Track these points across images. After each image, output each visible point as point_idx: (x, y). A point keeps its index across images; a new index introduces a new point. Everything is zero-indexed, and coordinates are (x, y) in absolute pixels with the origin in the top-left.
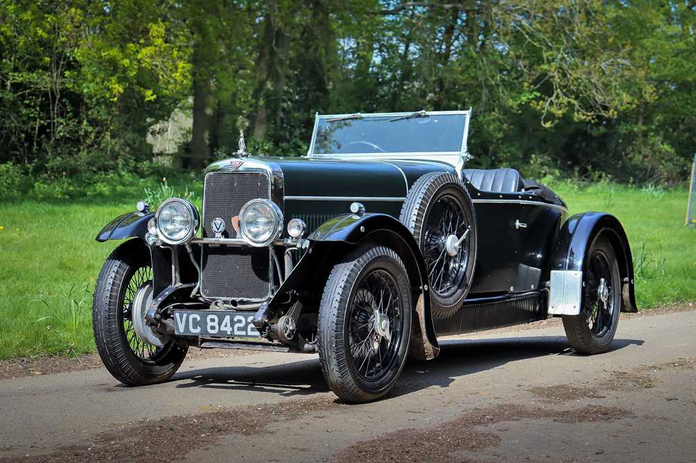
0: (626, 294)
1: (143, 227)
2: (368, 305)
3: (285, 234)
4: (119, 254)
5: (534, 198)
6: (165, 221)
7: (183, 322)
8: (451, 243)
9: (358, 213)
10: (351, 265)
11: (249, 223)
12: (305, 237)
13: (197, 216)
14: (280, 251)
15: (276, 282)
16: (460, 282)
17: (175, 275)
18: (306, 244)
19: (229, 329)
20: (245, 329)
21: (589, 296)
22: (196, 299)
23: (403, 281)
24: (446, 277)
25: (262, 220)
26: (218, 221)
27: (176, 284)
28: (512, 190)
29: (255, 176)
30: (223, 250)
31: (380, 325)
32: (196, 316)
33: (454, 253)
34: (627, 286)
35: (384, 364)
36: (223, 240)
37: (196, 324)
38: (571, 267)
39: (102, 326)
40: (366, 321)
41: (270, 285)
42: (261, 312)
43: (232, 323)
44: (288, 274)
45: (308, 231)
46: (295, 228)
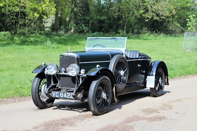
0: (166, 81)
1: (44, 69)
2: (101, 90)
3: (80, 73)
4: (38, 76)
5: (143, 58)
6: (50, 69)
7: (54, 94)
8: (122, 73)
9: (99, 68)
10: (96, 81)
11: (71, 70)
12: (85, 74)
13: (58, 68)
14: (79, 77)
15: (78, 84)
16: (124, 82)
17: (52, 82)
18: (85, 75)
19: (66, 97)
20: (70, 96)
21: (157, 82)
22: (57, 88)
23: (110, 84)
24: (120, 81)
25: (74, 69)
26: (63, 69)
27: (53, 84)
28: (137, 57)
29: (72, 57)
30: (64, 76)
31: (104, 95)
32: (57, 93)
33: (122, 75)
34: (166, 79)
35: (105, 105)
36: (64, 73)
37: (57, 95)
38: (152, 75)
39: (34, 94)
40: (100, 95)
41: (76, 85)
42: (74, 92)
43: (67, 95)
44: (81, 83)
45: (86, 72)
46: (83, 71)
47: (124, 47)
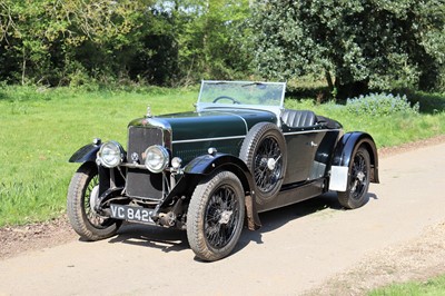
1: (94, 155)
2: (219, 204)
3: (170, 165)
4: (81, 170)
5: (323, 128)
6: (105, 154)
7: (115, 211)
9: (213, 154)
11: (150, 159)
12: (182, 167)
14: (168, 174)
15: (167, 190)
17: (112, 182)
18: (182, 172)
19: (139, 218)
20: (148, 218)
22: (124, 195)
25: (157, 157)
26: (135, 154)
27: (113, 187)
28: (311, 124)
29: (156, 129)
30: (138, 170)
32: (121, 208)
33: (272, 168)
36: (137, 165)
37: (122, 212)
38: (342, 165)
41: (163, 192)
42: (157, 209)
43: (141, 214)
44: (172, 188)
45: (183, 165)
46: (176, 163)
47: (279, 104)
